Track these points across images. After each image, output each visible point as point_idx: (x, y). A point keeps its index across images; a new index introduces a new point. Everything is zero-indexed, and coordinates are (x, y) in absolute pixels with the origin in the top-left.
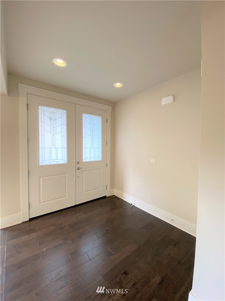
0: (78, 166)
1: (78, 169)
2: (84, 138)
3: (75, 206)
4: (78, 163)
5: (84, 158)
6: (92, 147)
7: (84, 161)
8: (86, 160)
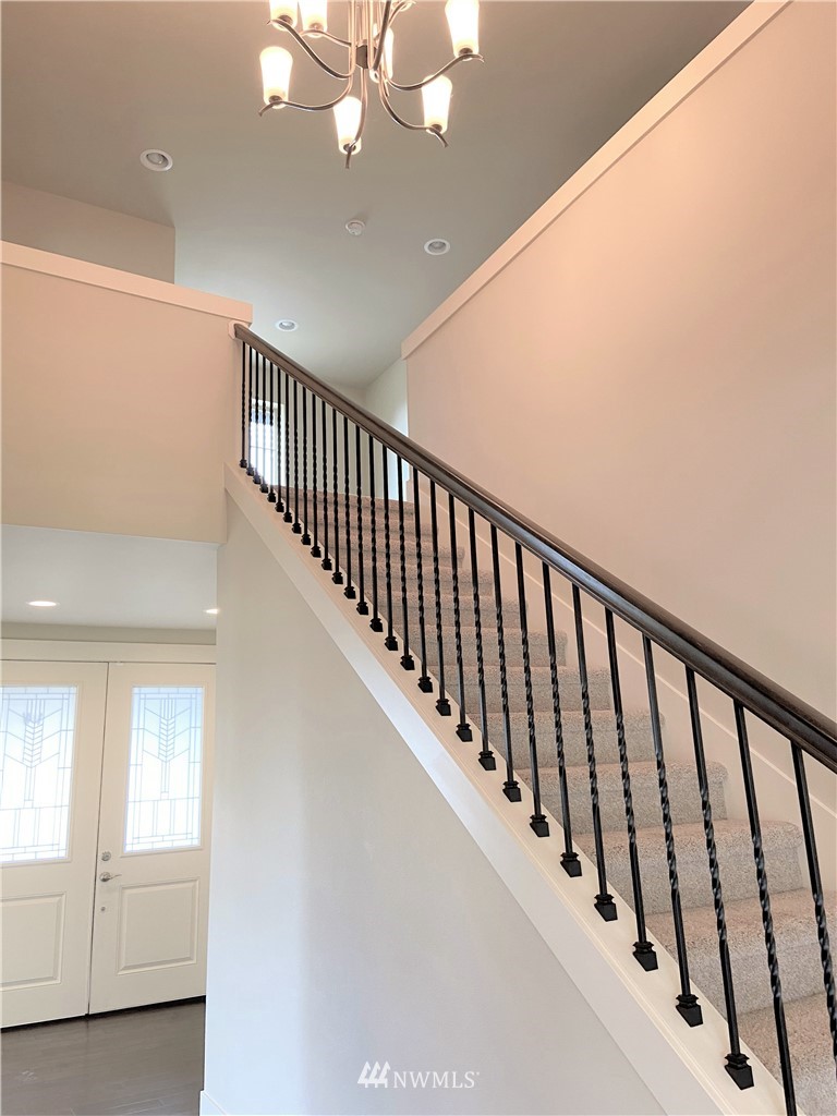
0: (103, 868)
1: (104, 880)
2: (132, 769)
3: (88, 1017)
4: (106, 858)
5: (129, 840)
6: (165, 796)
7: (128, 848)
8: (138, 848)
